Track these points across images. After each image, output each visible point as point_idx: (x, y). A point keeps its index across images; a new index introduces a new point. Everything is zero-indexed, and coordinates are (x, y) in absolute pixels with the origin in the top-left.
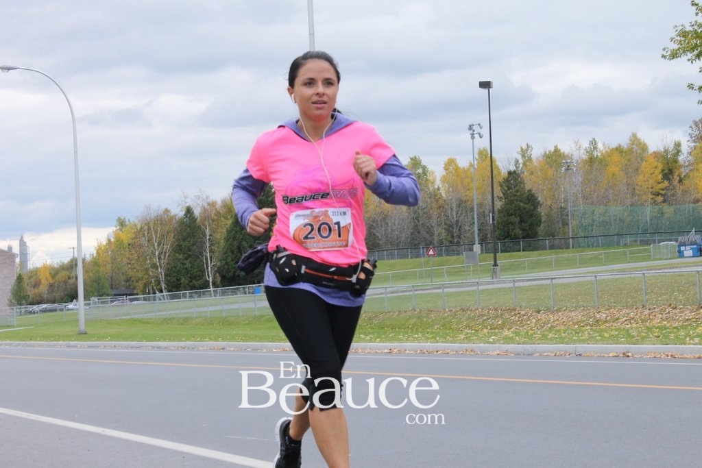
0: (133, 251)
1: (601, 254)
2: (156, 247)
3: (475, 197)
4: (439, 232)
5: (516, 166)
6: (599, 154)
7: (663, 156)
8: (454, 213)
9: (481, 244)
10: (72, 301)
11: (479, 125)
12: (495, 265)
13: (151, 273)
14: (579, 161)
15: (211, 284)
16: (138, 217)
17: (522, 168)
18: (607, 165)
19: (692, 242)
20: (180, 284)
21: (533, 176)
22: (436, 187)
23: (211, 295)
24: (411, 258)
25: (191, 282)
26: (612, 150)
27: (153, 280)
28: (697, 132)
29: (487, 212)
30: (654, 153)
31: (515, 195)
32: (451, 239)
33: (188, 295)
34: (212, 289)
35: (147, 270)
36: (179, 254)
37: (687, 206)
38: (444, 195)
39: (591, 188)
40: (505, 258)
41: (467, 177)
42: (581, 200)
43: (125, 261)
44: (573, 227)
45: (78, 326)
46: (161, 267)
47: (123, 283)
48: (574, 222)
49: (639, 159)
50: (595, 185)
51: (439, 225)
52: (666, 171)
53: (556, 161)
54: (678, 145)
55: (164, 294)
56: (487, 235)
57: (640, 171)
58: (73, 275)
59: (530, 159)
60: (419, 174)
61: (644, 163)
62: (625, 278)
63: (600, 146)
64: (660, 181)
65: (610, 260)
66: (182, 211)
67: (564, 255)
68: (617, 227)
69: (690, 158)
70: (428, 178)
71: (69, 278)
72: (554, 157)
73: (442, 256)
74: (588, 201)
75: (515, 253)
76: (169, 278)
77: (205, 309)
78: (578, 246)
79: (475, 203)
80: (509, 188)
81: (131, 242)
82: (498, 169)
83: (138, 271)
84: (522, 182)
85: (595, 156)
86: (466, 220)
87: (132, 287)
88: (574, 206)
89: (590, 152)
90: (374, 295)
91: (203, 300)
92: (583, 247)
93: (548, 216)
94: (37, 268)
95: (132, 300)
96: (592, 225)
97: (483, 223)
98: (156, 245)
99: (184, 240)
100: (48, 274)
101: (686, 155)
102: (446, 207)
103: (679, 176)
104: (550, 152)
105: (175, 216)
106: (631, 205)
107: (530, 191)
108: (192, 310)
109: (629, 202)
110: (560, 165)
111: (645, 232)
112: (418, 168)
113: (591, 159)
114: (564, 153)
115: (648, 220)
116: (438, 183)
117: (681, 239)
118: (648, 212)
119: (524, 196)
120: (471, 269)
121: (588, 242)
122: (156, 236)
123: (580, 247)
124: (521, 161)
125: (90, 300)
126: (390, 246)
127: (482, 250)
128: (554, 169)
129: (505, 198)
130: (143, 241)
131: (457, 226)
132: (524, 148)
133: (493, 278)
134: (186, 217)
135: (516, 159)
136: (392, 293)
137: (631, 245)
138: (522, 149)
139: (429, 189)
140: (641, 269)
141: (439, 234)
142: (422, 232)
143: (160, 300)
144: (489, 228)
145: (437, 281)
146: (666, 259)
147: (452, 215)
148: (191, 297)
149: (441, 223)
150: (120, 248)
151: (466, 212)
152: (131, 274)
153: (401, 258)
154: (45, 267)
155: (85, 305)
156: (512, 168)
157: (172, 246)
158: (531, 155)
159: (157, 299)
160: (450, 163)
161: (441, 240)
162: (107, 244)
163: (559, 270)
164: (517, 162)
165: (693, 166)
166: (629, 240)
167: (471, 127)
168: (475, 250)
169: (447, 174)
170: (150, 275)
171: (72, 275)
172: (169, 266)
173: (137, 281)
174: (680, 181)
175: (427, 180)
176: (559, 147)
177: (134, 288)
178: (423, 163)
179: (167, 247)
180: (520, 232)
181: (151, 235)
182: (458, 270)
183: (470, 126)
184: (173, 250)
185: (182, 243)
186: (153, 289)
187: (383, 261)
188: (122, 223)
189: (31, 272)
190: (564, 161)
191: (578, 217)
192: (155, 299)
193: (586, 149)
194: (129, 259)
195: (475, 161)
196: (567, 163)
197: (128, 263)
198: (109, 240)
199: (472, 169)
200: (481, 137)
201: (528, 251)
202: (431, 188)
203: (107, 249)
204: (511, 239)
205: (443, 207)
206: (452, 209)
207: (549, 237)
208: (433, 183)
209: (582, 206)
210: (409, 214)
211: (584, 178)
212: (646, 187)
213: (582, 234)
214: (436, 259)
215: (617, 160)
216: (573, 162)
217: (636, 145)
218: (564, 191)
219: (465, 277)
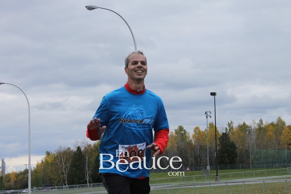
0: (53, 167)
1: (265, 171)
2: (64, 165)
3: (208, 144)
5: (226, 131)
6: (263, 126)
8: (198, 152)
9: (210, 165)
10: (24, 189)
11: (210, 112)
12: (217, 175)
14: (255, 129)
15: (88, 182)
16: (56, 151)
17: (229, 132)
18: (267, 131)
20: (74, 182)
21: (234, 136)
22: (190, 140)
23: (88, 187)
24: (179, 171)
25: (79, 181)
26: (269, 124)
27: (62, 179)
29: (213, 151)
30: (288, 126)
31: (226, 144)
33: (77, 187)
34: (88, 184)
35: (59, 175)
36: (74, 168)
38: (194, 143)
39: (260, 141)
40: (221, 172)
41: (204, 135)
42: (255, 147)
43: (49, 170)
44: (251, 159)
46: (65, 174)
47: (48, 181)
48: (252, 157)
49: (281, 129)
50: (262, 140)
53: (244, 129)
55: (67, 186)
56: (213, 161)
57: (282, 134)
58: (26, 177)
59: (232, 128)
60: (182, 133)
61: (284, 130)
62: (277, 182)
63: (264, 122)
65: (269, 174)
66: (76, 148)
67: (248, 171)
68: (272, 159)
71: (24, 178)
72: (243, 127)
73: (192, 171)
74: (258, 147)
75: (225, 170)
76: (69, 179)
77: (85, 193)
78: (254, 167)
79: (208, 147)
80: (223, 141)
81: (52, 162)
82: (218, 132)
83: (55, 175)
84: (229, 138)
85: (262, 127)
86: (203, 155)
87: (52, 183)
88: (252, 150)
89: (259, 125)
90: (162, 188)
91: (84, 189)
92: (256, 168)
93: (240, 153)
94: (9, 173)
95: (52, 189)
96: (261, 158)
97: (211, 156)
98: (63, 164)
99: (76, 162)
100: (14, 176)
102: (195, 149)
104: (241, 125)
105: (72, 151)
106: (278, 149)
107: (232, 142)
110: (246, 131)
111: (284, 162)
112: (182, 131)
113: (260, 128)
114: (248, 125)
115: (286, 156)
116: (191, 138)
118: (286, 153)
119: (230, 144)
120: (206, 177)
121: (258, 166)
122: (64, 160)
123: (255, 168)
124: (228, 129)
125: (33, 188)
127: (211, 169)
128: (243, 133)
129: (221, 145)
130: (58, 162)
132: (230, 123)
133: (216, 181)
134: (78, 151)
135: (226, 128)
136: (170, 187)
137: (278, 168)
138: (228, 123)
139: (187, 140)
140: (283, 178)
141: (191, 161)
142: (183, 160)
144: (214, 159)
145: (191, 182)
147: (197, 152)
148: (79, 187)
149: (192, 156)
150: (47, 165)
151: (204, 151)
152: (52, 176)
154: (13, 173)
155: (31, 190)
156: (224, 132)
157: (70, 164)
158: (233, 126)
159: (64, 188)
160: (197, 128)
161: (193, 163)
162: (41, 163)
163: (246, 178)
164: (226, 129)
166: (277, 165)
168: (207, 168)
169: (195, 134)
170: (60, 178)
172: (69, 174)
173: (55, 180)
175: (186, 136)
176: (245, 123)
177: (53, 183)
178: (184, 129)
179: (69, 165)
180: (228, 161)
181: (62, 159)
182: (199, 177)
183: (206, 112)
184: (71, 166)
186: (62, 184)
187: (166, 173)
188: (48, 154)
189: (7, 175)
190: (248, 129)
191: (254, 154)
192: (62, 188)
193: (257, 124)
194: (51, 170)
195: (208, 129)
196: (249, 130)
197: (50, 172)
198: (42, 161)
199: (206, 132)
200: (211, 117)
201: (231, 169)
202: (188, 140)
203: (41, 165)
204: (224, 164)
205: (193, 149)
206: (197, 150)
207: (241, 163)
208: (189, 138)
209: (256, 149)
210: (178, 151)
211: (257, 137)
212: (285, 141)
213: (256, 162)
214: (190, 172)
215: (271, 129)
216: (252, 130)
217: (280, 122)
218: (248, 142)
219: (203, 181)
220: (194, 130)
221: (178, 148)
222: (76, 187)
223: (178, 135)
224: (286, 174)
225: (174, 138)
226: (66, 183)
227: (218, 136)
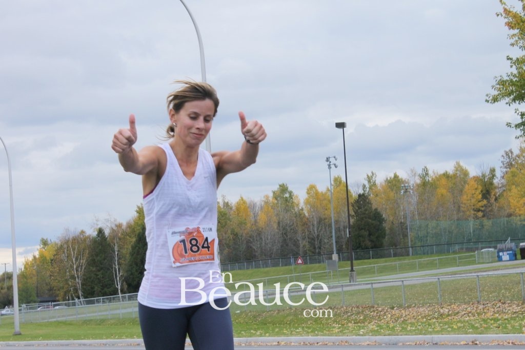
0: (55, 266)
1: (436, 260)
2: (74, 262)
3: (332, 215)
4: (304, 244)
5: (363, 190)
6: (430, 179)
7: (481, 180)
8: (316, 229)
9: (338, 253)
10: (4, 308)
11: (335, 157)
12: (352, 270)
13: (70, 283)
14: (414, 185)
15: (119, 291)
16: (59, 237)
17: (368, 192)
18: (437, 188)
19: (508, 248)
20: (94, 291)
21: (378, 198)
22: (300, 208)
23: (119, 300)
24: (282, 266)
25: (103, 289)
26: (440, 176)
27: (72, 289)
28: (508, 160)
29: (342, 227)
30: (474, 177)
31: (364, 214)
32: (313, 250)
33: (101, 300)
34: (120, 295)
35: (67, 280)
36: (93, 267)
37: (502, 219)
38: (307, 214)
39: (424, 206)
40: (359, 265)
41: (325, 199)
42: (417, 217)
43: (48, 273)
44: (411, 238)
45: (14, 328)
46: (78, 278)
47: (47, 292)
48: (412, 234)
49: (462, 183)
50: (428, 204)
51: (304, 239)
52: (484, 192)
53: (395, 185)
54: (493, 171)
55: (81, 300)
56: (342, 246)
57: (463, 192)
58: (7, 285)
59: (375, 184)
60: (286, 197)
61: (467, 186)
63: (430, 173)
64: (480, 200)
65: (443, 264)
66: (94, 231)
67: (406, 261)
68: (447, 238)
69: (503, 181)
70: (294, 201)
71: (3, 289)
72: (394, 182)
73: (307, 264)
74: (422, 217)
75: (366, 261)
76: (85, 287)
77: (118, 312)
78: (416, 254)
79: (333, 221)
80: (359, 208)
81: (52, 257)
83: (59, 281)
84: (370, 203)
85: (427, 180)
86: (325, 234)
87: (54, 295)
88: (411, 222)
89: (422, 178)
91: (114, 305)
92: (420, 254)
93: (391, 229)
95: (55, 306)
96: (427, 237)
97: (339, 236)
98: (74, 260)
99: (97, 255)
101: (499, 178)
102: (309, 224)
103: (495, 195)
104: (390, 178)
105: (89, 237)
106: (457, 220)
107: (376, 209)
108: (108, 313)
109: (455, 217)
110: (399, 189)
111: (469, 241)
112: (286, 193)
113: (424, 183)
114: (402, 179)
115: (472, 231)
116: (302, 204)
117: (499, 246)
118: (471, 225)
119: (372, 214)
120: (332, 274)
121: (424, 250)
122: (74, 253)
123: (417, 254)
124: (367, 186)
125: (22, 307)
126: (264, 257)
127: (339, 259)
128: (394, 192)
129: (357, 216)
130: (63, 256)
131: (318, 239)
133: (350, 282)
134: (99, 236)
135: (364, 184)
137: (459, 253)
138: (368, 175)
139: (294, 210)
141: (304, 246)
142: (290, 245)
143: (79, 305)
144: (344, 241)
146: (488, 263)
147: (314, 230)
148: (103, 302)
149: (306, 237)
150: (44, 263)
151: (325, 228)
152: (54, 284)
153: (273, 266)
155: (20, 310)
156: (361, 192)
157: (87, 260)
158: (375, 181)
159: (77, 304)
160: (312, 188)
161: (305, 251)
162: (33, 260)
163: (403, 273)
164: (364, 186)
165: (507, 187)
166: (457, 247)
167: (328, 160)
168: (334, 259)
169: (309, 197)
170: (69, 285)
171: (4, 286)
172: (85, 277)
173: (59, 290)
174: (496, 199)
175: (293, 202)
176: (398, 174)
177: (57, 296)
178: (290, 189)
179: (83, 261)
180: (370, 243)
181: (70, 252)
182: (321, 275)
183: (327, 158)
184: (88, 263)
185: (95, 258)
186: (72, 296)
187: (259, 269)
188: (45, 243)
190: (403, 185)
191: (415, 230)
192: (74, 304)
193: (419, 176)
194: (52, 272)
195: (332, 187)
196: (405, 186)
197: (51, 276)
198: (35, 257)
199: (329, 193)
200: (336, 167)
201: (376, 258)
202: (296, 209)
203: (33, 264)
204: (362, 249)
205: (307, 224)
206: (313, 225)
207: (392, 247)
208: (298, 205)
209: (418, 221)
210: (279, 230)
211: (419, 198)
212: (468, 205)
213: (419, 244)
214: (304, 266)
215: (444, 183)
216: (410, 186)
217: (460, 172)
218: (403, 209)
219: (327, 281)
220: (306, 191)
221: (279, 223)
222: (98, 301)
223: (278, 201)
224: (474, 263)
225: (272, 206)
226: (80, 295)
227: (351, 201)
